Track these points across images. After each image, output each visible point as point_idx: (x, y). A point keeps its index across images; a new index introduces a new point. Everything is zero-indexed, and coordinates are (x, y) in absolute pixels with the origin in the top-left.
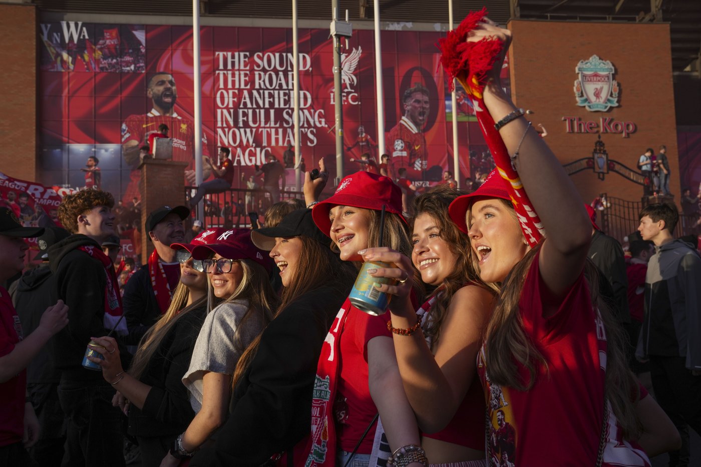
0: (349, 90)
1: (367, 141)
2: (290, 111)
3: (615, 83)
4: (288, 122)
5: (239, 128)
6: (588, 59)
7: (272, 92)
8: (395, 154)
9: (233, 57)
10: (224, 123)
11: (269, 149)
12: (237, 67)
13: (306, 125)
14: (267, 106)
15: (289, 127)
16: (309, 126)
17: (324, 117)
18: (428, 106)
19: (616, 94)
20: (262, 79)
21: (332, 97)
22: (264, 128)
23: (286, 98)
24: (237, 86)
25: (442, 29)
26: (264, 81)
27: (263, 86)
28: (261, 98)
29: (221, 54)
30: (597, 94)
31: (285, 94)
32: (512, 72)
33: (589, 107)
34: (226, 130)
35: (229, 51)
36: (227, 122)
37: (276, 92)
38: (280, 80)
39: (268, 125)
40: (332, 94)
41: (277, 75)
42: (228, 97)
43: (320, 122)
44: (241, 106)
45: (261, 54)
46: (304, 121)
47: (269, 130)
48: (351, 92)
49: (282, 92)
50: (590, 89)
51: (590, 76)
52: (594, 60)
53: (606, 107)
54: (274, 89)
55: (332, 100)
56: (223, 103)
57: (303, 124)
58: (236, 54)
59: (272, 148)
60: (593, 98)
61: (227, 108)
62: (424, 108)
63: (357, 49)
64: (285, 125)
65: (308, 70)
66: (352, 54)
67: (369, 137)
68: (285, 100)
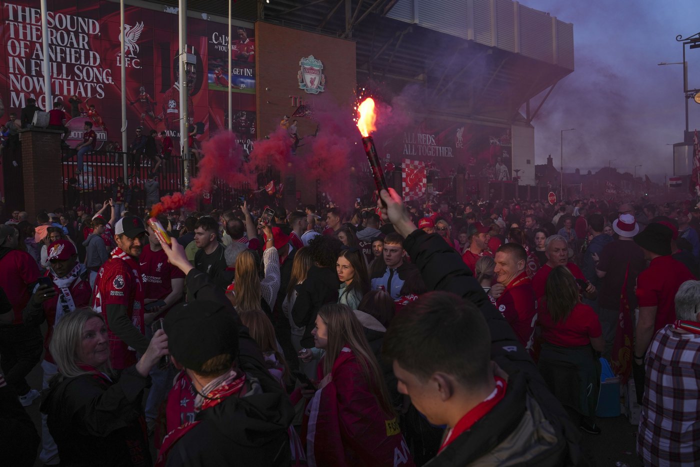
0: (133, 56)
1: (147, 98)
2: (81, 67)
3: (323, 76)
4: (79, 77)
5: (32, 76)
6: (307, 57)
7: (64, 48)
8: (169, 111)
9: (24, 11)
10: (16, 69)
11: (62, 98)
12: (28, 21)
13: (95, 81)
14: (59, 60)
15: (80, 81)
16: (98, 82)
17: (111, 75)
18: (195, 76)
19: (323, 83)
20: (54, 36)
21: (118, 60)
22: (57, 79)
23: (77, 55)
24: (29, 38)
25: (208, 18)
26: (56, 38)
27: (55, 42)
28: (53, 52)
29: (11, 6)
30: (312, 82)
31: (76, 52)
32: (257, 59)
33: (307, 90)
34: (19, 76)
35: (20, 5)
36: (19, 69)
37: (68, 50)
38: (72, 39)
39: (60, 77)
40: (118, 58)
41: (69, 35)
42: (20, 47)
43: (108, 80)
44: (34, 57)
45: (52, 13)
46: (93, 77)
47: (61, 81)
48: (134, 58)
49: (73, 50)
50: (308, 77)
51: (308, 69)
52: (311, 58)
53: (317, 91)
54: (66, 46)
55: (118, 62)
56: (14, 51)
57: (93, 79)
58: (27, 9)
59: (64, 97)
60: (309, 84)
61: (19, 56)
62: (192, 77)
63: (140, 23)
64: (76, 79)
65: (97, 34)
66: (136, 27)
67: (148, 96)
68: (76, 57)
